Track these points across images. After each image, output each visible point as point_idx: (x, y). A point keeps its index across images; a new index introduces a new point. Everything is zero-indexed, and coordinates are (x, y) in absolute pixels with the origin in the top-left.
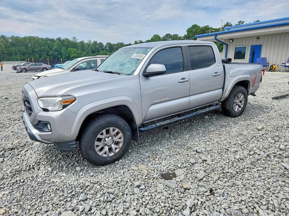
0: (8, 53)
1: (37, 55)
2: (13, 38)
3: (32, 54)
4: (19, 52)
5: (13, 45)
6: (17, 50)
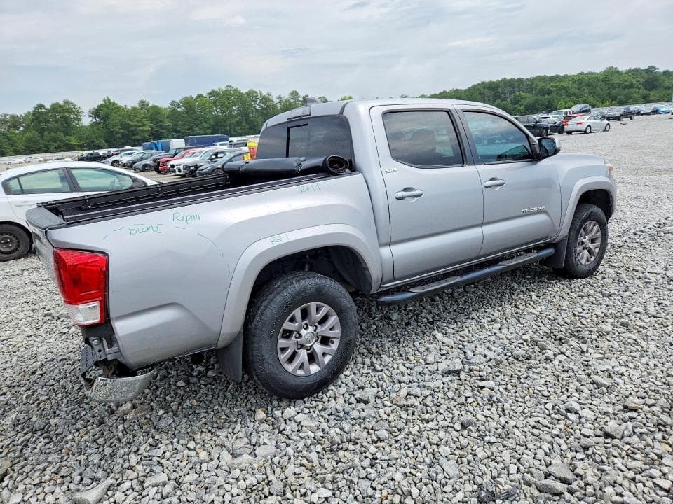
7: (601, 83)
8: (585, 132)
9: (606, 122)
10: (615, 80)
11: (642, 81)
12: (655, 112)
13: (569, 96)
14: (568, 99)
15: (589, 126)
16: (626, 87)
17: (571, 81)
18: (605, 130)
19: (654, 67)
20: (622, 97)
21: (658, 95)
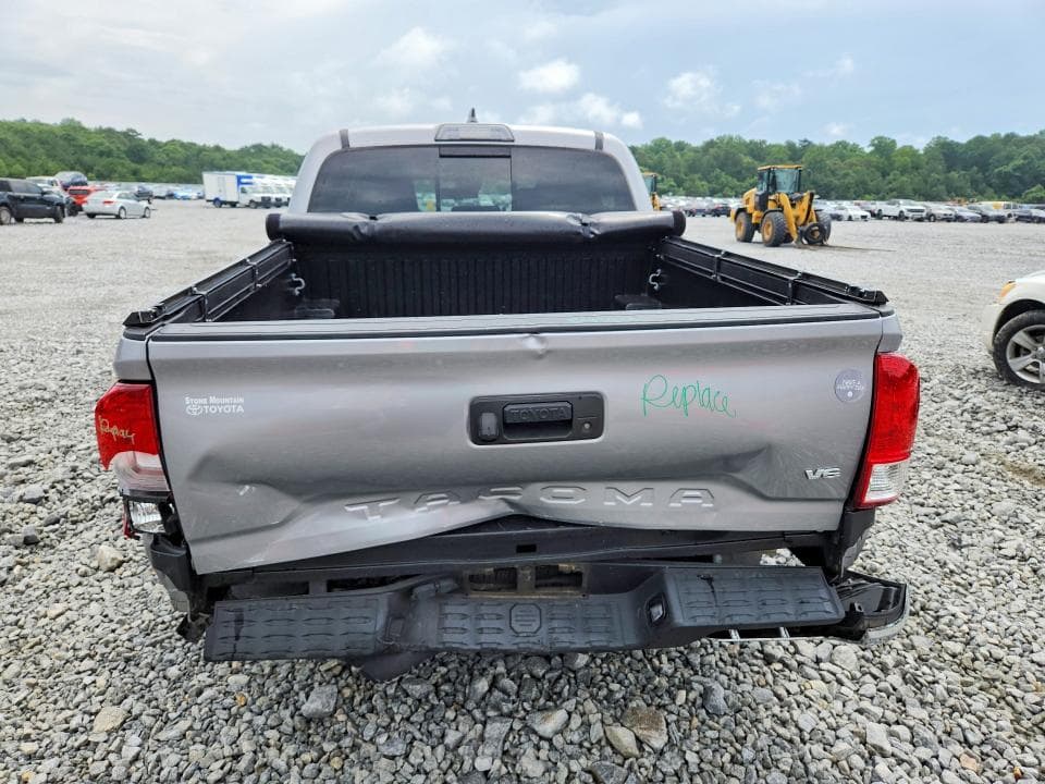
7: (62, 142)
8: (118, 217)
9: (145, 204)
10: (82, 140)
11: (123, 148)
12: (171, 196)
13: (13, 156)
14: (13, 160)
15: (122, 208)
16: (101, 154)
17: (9, 130)
18: (144, 216)
19: (134, 131)
20: (99, 168)
21: (152, 173)
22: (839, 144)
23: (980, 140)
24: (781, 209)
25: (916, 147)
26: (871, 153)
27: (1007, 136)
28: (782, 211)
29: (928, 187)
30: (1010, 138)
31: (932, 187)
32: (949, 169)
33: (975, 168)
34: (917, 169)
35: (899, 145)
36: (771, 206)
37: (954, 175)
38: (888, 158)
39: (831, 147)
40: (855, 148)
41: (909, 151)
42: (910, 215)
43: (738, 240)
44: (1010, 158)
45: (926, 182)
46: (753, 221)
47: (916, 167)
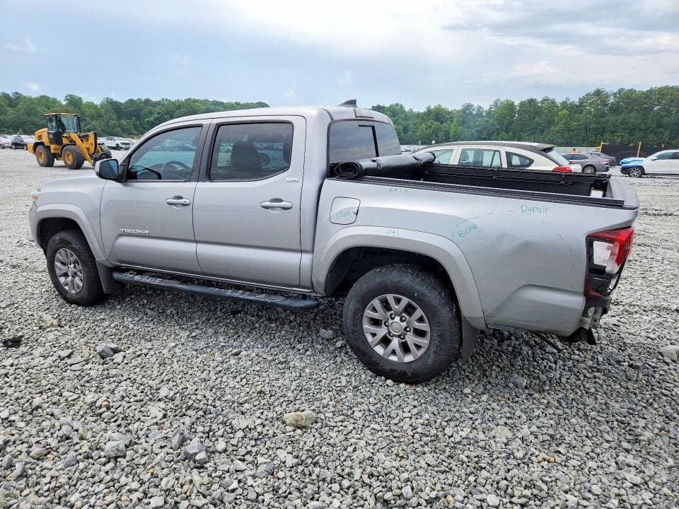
0: (597, 129)
1: (667, 133)
2: (620, 93)
3: (652, 131)
4: (622, 127)
5: (615, 109)
6: (619, 121)
22: (42, 97)
23: (131, 101)
24: (73, 143)
25: (95, 103)
26: (67, 104)
27: (146, 100)
28: (75, 145)
29: (110, 128)
30: (147, 101)
31: (113, 128)
32: (119, 118)
33: (134, 118)
34: (101, 117)
35: (84, 101)
36: (65, 141)
37: (123, 122)
38: (80, 109)
39: (37, 99)
40: (55, 101)
41: (91, 105)
42: (123, 146)
43: (42, 165)
44: (151, 113)
45: (108, 125)
46: (52, 151)
47: (100, 116)
